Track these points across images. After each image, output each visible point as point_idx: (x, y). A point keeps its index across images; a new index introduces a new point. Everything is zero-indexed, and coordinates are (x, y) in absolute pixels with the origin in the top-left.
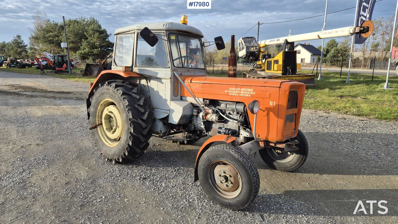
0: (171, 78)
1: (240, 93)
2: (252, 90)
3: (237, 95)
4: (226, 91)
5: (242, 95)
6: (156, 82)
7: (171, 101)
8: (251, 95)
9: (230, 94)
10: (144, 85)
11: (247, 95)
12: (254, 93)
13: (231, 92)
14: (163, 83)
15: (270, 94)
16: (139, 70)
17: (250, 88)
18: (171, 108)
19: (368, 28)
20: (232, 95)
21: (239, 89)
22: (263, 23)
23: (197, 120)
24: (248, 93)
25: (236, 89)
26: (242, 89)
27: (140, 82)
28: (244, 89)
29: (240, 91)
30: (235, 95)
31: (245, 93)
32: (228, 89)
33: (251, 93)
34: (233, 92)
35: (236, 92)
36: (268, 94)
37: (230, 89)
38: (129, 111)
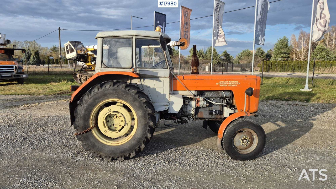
0: (169, 77)
1: (229, 84)
2: (237, 82)
3: (227, 86)
4: (217, 84)
5: (230, 86)
6: (153, 80)
7: (170, 96)
8: (237, 85)
9: (220, 86)
10: (136, 84)
11: (234, 86)
12: (240, 84)
13: (222, 84)
14: (161, 81)
15: (250, 84)
16: (140, 70)
17: (236, 81)
18: (170, 100)
19: (184, 43)
20: (222, 86)
21: (228, 82)
22: (63, 29)
23: (187, 108)
24: (235, 84)
25: (225, 82)
26: (230, 82)
27: (131, 81)
28: (231, 81)
29: (229, 83)
30: (225, 86)
31: (233, 84)
32: (218, 82)
33: (237, 84)
34: (223, 84)
35: (226, 84)
36: (249, 83)
37: (220, 82)
38: (146, 107)
